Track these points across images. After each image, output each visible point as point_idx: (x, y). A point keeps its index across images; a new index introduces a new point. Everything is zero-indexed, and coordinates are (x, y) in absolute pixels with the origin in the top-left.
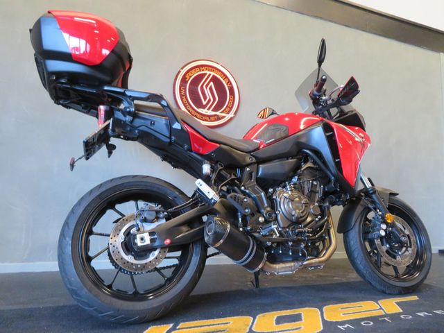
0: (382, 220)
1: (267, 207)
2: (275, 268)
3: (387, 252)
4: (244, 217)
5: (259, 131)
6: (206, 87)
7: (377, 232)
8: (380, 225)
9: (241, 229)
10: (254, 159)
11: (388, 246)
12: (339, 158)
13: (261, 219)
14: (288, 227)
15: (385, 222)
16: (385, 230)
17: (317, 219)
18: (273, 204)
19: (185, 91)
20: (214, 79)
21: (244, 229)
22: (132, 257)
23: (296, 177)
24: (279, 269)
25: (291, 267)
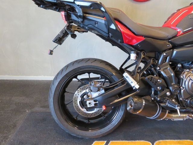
1: (175, 84)
2: (172, 117)
5: (180, 15)
10: (171, 45)
13: (168, 94)
14: (187, 99)
21: (155, 99)
22: (85, 110)
24: (174, 117)
25: (183, 117)
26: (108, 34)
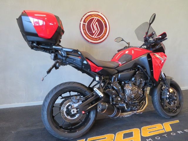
0: (167, 91)
1: (122, 93)
2: (124, 115)
3: (168, 102)
4: (112, 98)
6: (94, 24)
7: (166, 96)
8: (167, 93)
9: (111, 103)
10: (117, 71)
11: (168, 100)
12: (153, 70)
13: (119, 99)
14: (129, 101)
15: (169, 92)
16: (169, 95)
17: (141, 96)
18: (124, 91)
19: (85, 28)
20: (98, 21)
21: (112, 103)
22: (70, 117)
23: (134, 78)
24: (125, 115)
25: (130, 114)
26: (82, 66)
